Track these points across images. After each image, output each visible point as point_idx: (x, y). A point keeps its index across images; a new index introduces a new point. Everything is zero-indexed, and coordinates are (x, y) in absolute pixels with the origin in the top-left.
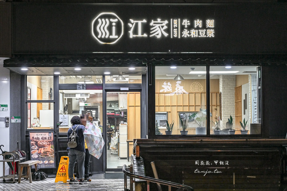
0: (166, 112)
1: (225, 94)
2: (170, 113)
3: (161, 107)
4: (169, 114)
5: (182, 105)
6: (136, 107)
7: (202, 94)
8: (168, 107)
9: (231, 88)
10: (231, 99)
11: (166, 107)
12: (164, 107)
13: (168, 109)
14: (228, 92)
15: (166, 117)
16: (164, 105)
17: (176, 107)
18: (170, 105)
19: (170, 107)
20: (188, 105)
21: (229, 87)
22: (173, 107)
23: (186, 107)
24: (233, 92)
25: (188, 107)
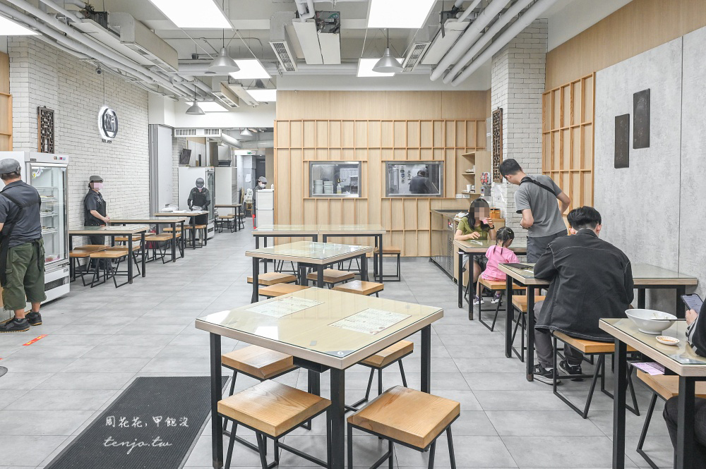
0: (358, 163)
1: (514, 111)
2: (366, 164)
3: (346, 151)
4: (364, 166)
5: (392, 146)
6: (292, 151)
7: (436, 123)
8: (361, 151)
9: (532, 96)
10: (531, 126)
11: (358, 151)
12: (352, 151)
13: (362, 156)
14: (523, 106)
15: (357, 172)
16: (353, 147)
17: (378, 151)
18: (366, 147)
19: (366, 151)
20: (405, 146)
21: (526, 91)
22: (372, 151)
23: (400, 151)
24: (536, 106)
25: (405, 151)
